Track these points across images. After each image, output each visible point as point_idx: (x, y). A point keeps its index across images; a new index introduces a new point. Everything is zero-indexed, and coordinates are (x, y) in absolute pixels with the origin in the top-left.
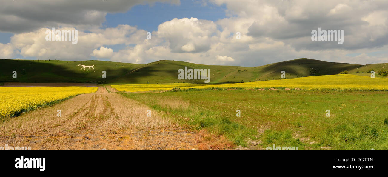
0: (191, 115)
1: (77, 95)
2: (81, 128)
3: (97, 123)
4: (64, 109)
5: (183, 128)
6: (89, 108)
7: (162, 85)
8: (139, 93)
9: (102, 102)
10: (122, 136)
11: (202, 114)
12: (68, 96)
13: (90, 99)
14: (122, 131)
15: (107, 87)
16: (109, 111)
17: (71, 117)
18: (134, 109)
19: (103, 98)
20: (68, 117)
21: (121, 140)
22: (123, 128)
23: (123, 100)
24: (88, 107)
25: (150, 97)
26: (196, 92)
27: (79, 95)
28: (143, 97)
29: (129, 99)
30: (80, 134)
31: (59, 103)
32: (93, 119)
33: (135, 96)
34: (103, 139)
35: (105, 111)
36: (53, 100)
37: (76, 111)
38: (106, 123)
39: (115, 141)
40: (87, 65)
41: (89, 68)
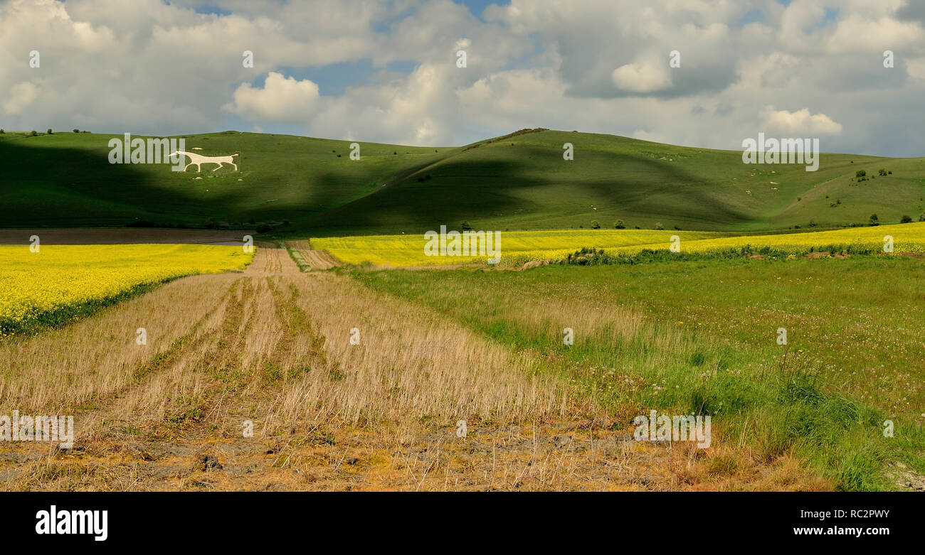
0: (651, 364)
1: (168, 281)
2: (187, 421)
3: (254, 397)
4: (112, 337)
5: (617, 420)
6: (219, 336)
7: (526, 236)
8: (428, 271)
9: (274, 309)
10: (357, 453)
11: (698, 360)
12: (127, 286)
13: (223, 299)
14: (358, 433)
15: (295, 246)
16: (301, 347)
17: (142, 374)
18: (407, 339)
19: (276, 293)
20: (130, 373)
21: (352, 469)
22: (363, 422)
23: (360, 303)
24: (215, 332)
25: (477, 290)
26: (674, 265)
27: (175, 278)
28: (447, 289)
29: (388, 298)
30: (179, 444)
31: (89, 314)
32: (235, 384)
33: (411, 283)
34: (278, 465)
35: (284, 347)
36: (67, 300)
37: (164, 348)
38: (292, 398)
39: (329, 475)
40: (207, 152)
41: (215, 165)
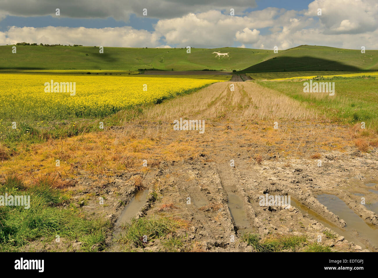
0: (340, 106)
1: (212, 84)
2: (221, 117)
3: (236, 112)
4: (201, 97)
5: (332, 121)
6: (226, 97)
7: (301, 73)
8: (276, 82)
9: (238, 91)
10: (265, 127)
11: (353, 106)
12: (204, 85)
13: (226, 88)
14: (263, 122)
15: (242, 75)
16: (246, 100)
17: (210, 106)
18: (273, 98)
19: (238, 87)
20: (206, 105)
21: (264, 131)
22: (265, 119)
23: (259, 89)
24: (225, 96)
25: (290, 87)
26: (343, 80)
27: (214, 83)
28: (282, 86)
29: (266, 88)
30: (220, 123)
31: (196, 91)
32: (231, 109)
33: (272, 85)
34: (245, 129)
35: (242, 100)
36: (191, 88)
37: (213, 100)
38: (246, 112)
39: (258, 132)
40: (221, 52)
41: (223, 55)
